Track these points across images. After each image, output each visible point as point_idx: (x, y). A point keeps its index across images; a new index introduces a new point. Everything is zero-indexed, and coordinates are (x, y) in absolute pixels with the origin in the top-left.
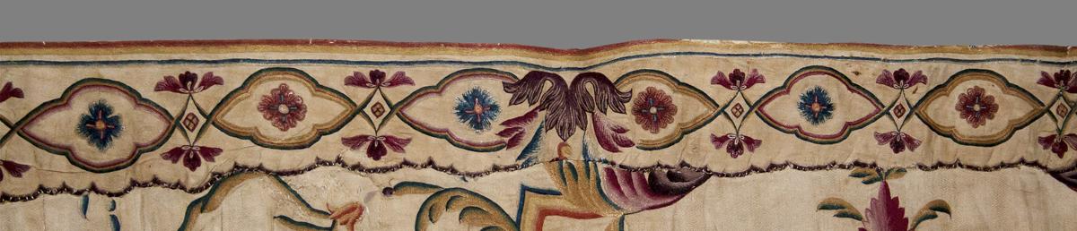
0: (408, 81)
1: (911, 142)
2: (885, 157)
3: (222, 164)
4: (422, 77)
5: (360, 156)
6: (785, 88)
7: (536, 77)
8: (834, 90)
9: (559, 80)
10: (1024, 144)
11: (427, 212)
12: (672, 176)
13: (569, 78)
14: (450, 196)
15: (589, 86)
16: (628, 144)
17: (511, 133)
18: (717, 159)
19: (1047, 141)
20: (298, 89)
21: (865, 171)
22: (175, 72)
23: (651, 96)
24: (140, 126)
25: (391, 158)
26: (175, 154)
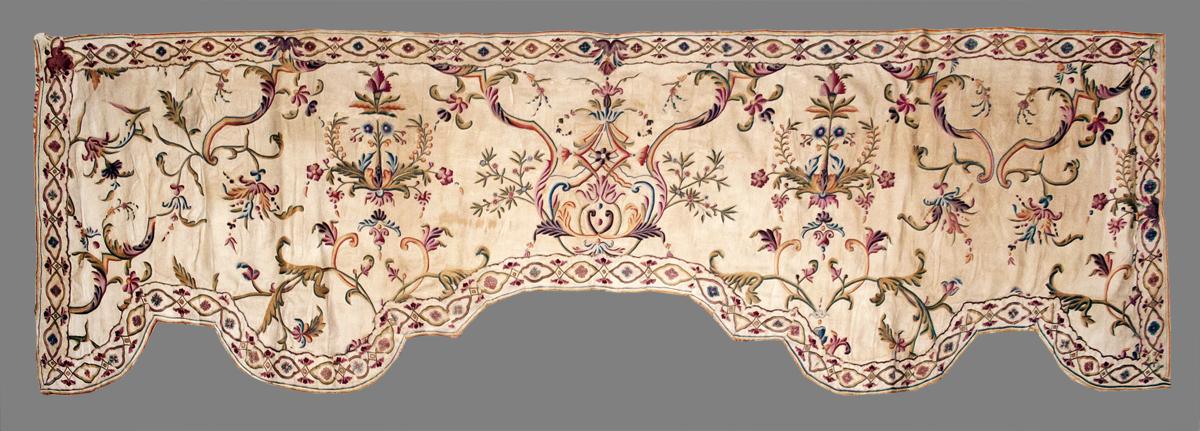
0: (241, 40)
1: (387, 57)
2: (379, 60)
3: (192, 60)
4: (245, 39)
5: (229, 58)
6: (349, 42)
7: (276, 38)
8: (363, 42)
9: (283, 39)
10: (424, 58)
11: (246, 72)
12: (315, 63)
14: (254, 67)
15: (292, 41)
16: (303, 55)
17: (270, 52)
18: (328, 59)
19: (430, 57)
20: (212, 43)
21: (372, 64)
22: (180, 40)
23: (309, 43)
24: (171, 51)
25: (237, 58)
26: (180, 58)
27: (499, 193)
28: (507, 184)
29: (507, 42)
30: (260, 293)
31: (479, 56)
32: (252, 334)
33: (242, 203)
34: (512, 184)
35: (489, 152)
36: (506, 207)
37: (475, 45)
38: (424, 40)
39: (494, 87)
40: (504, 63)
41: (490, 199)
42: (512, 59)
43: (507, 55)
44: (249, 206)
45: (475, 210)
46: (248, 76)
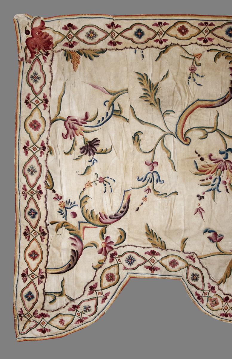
0: (214, 25)
3: (168, 43)
4: (217, 24)
5: (201, 42)
11: (217, 57)
14: (223, 53)
20: (187, 26)
22: (157, 22)
24: (148, 34)
25: (209, 43)
26: (157, 41)
30: (222, 253)
46: (218, 60)
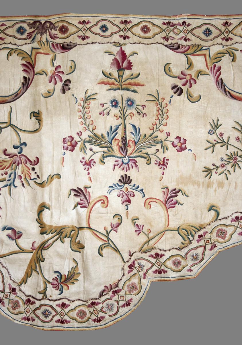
0: (5, 25)
1: (128, 37)
2: (122, 41)
4: (8, 24)
6: (96, 24)
7: (35, 22)
8: (109, 25)
9: (41, 23)
10: (158, 38)
11: (9, 54)
12: (68, 45)
13: (43, 22)
14: (16, 50)
15: (48, 24)
16: (58, 38)
17: (30, 35)
18: (79, 41)
19: (164, 38)
21: (115, 44)
23: (63, 27)
25: (1, 42)
27: (225, 158)
28: (231, 150)
29: (226, 23)
30: (22, 251)
31: (203, 36)
32: (14, 286)
33: (6, 174)
34: (236, 150)
35: (216, 122)
36: (232, 170)
37: (200, 27)
38: (158, 22)
39: (218, 65)
40: (224, 42)
41: (218, 164)
42: (231, 39)
43: (226, 35)
44: (13, 176)
45: (206, 173)
46: (11, 58)
